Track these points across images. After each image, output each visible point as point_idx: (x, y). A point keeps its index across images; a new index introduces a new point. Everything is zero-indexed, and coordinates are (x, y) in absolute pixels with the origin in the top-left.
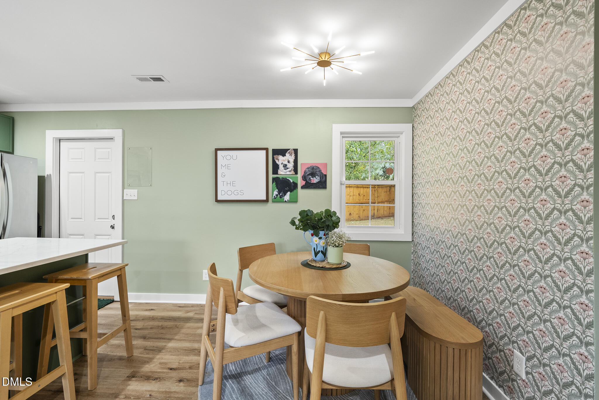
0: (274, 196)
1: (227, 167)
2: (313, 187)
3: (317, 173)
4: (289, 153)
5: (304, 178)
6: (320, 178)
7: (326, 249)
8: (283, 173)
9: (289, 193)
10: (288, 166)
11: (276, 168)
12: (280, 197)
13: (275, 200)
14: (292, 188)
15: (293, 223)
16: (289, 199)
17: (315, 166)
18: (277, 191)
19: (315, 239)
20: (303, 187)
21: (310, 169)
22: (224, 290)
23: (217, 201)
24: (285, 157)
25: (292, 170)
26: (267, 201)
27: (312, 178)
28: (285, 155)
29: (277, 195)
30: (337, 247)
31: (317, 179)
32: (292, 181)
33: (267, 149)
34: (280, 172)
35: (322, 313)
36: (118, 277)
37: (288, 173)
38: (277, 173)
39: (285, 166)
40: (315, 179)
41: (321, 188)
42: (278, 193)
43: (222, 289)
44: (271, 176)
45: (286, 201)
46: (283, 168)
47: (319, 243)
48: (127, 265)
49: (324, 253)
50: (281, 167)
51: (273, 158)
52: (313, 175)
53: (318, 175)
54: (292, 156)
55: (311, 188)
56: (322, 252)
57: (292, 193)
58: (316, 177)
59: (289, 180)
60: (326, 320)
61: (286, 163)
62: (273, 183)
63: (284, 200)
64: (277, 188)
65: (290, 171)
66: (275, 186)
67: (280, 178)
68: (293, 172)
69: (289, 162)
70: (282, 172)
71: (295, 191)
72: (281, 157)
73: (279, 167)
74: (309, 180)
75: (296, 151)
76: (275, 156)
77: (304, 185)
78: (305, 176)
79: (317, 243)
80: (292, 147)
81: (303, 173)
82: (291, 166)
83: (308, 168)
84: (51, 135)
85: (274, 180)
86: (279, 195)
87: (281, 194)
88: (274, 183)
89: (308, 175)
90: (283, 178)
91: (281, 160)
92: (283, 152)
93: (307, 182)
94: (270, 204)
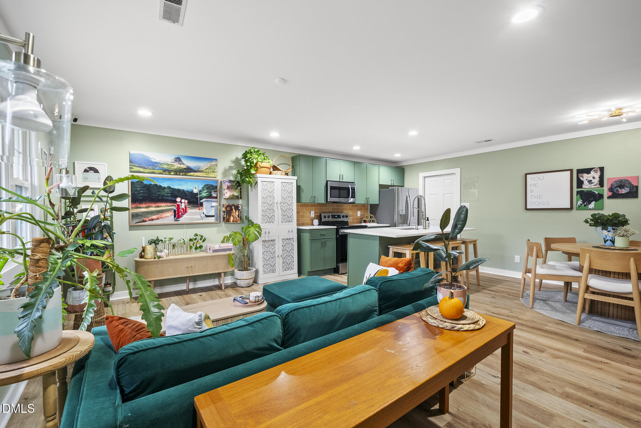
0: (579, 205)
1: (535, 185)
2: (620, 197)
3: (626, 185)
4: (594, 171)
5: (611, 190)
6: (630, 189)
7: (614, 239)
8: (588, 187)
9: (594, 202)
10: (593, 182)
11: (580, 183)
12: (585, 206)
13: (579, 208)
14: (598, 198)
15: (586, 221)
16: (594, 207)
17: (624, 179)
18: (581, 201)
19: (605, 232)
20: (609, 197)
21: (617, 182)
22: (536, 247)
23: (526, 209)
24: (590, 174)
25: (597, 184)
26: (571, 208)
27: (619, 190)
28: (590, 173)
29: (581, 204)
30: (622, 236)
31: (626, 190)
32: (597, 193)
33: (571, 171)
34: (584, 186)
35: (588, 255)
36: (474, 244)
37: (593, 187)
38: (581, 188)
39: (590, 182)
40: (623, 190)
41: (631, 197)
42: (582, 203)
43: (535, 247)
44: (575, 190)
45: (591, 208)
46: (588, 183)
47: (608, 235)
48: (477, 240)
49: (613, 242)
50: (586, 183)
51: (578, 176)
52: (621, 186)
53: (627, 187)
54: (597, 173)
55: (619, 198)
56: (610, 240)
57: (596, 202)
58: (625, 188)
59: (594, 192)
60: (590, 257)
61: (591, 179)
62: (577, 195)
63: (589, 208)
64: (582, 199)
65: (595, 185)
66: (580, 197)
67: (584, 191)
68: (598, 186)
69: (594, 178)
70: (586, 186)
71: (600, 201)
72: (585, 175)
73: (583, 183)
74: (616, 191)
75: (602, 169)
76: (579, 175)
77: (610, 196)
78: (612, 188)
79: (606, 234)
80: (597, 165)
81: (610, 186)
82: (596, 181)
83: (615, 182)
84: (422, 175)
85: (578, 193)
86: (584, 204)
87: (585, 204)
88: (579, 195)
89: (615, 187)
90: (587, 191)
91: (585, 177)
92: (588, 171)
93: (614, 193)
94: (574, 212)
